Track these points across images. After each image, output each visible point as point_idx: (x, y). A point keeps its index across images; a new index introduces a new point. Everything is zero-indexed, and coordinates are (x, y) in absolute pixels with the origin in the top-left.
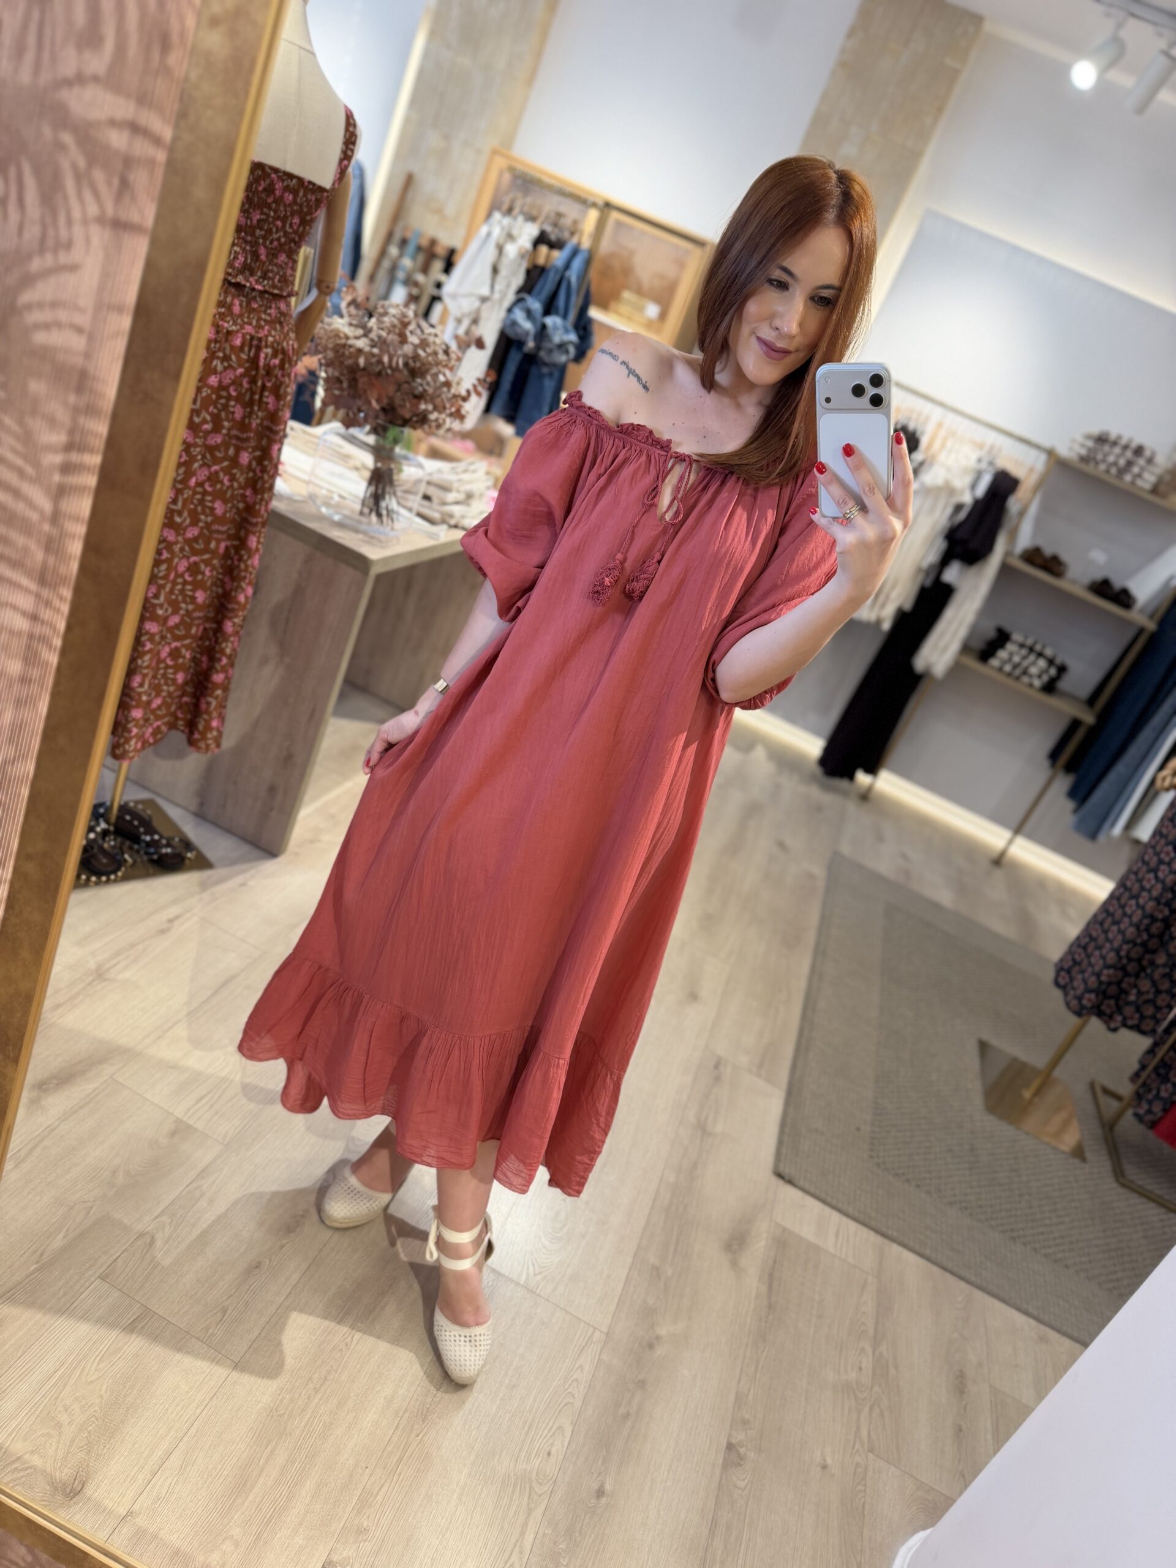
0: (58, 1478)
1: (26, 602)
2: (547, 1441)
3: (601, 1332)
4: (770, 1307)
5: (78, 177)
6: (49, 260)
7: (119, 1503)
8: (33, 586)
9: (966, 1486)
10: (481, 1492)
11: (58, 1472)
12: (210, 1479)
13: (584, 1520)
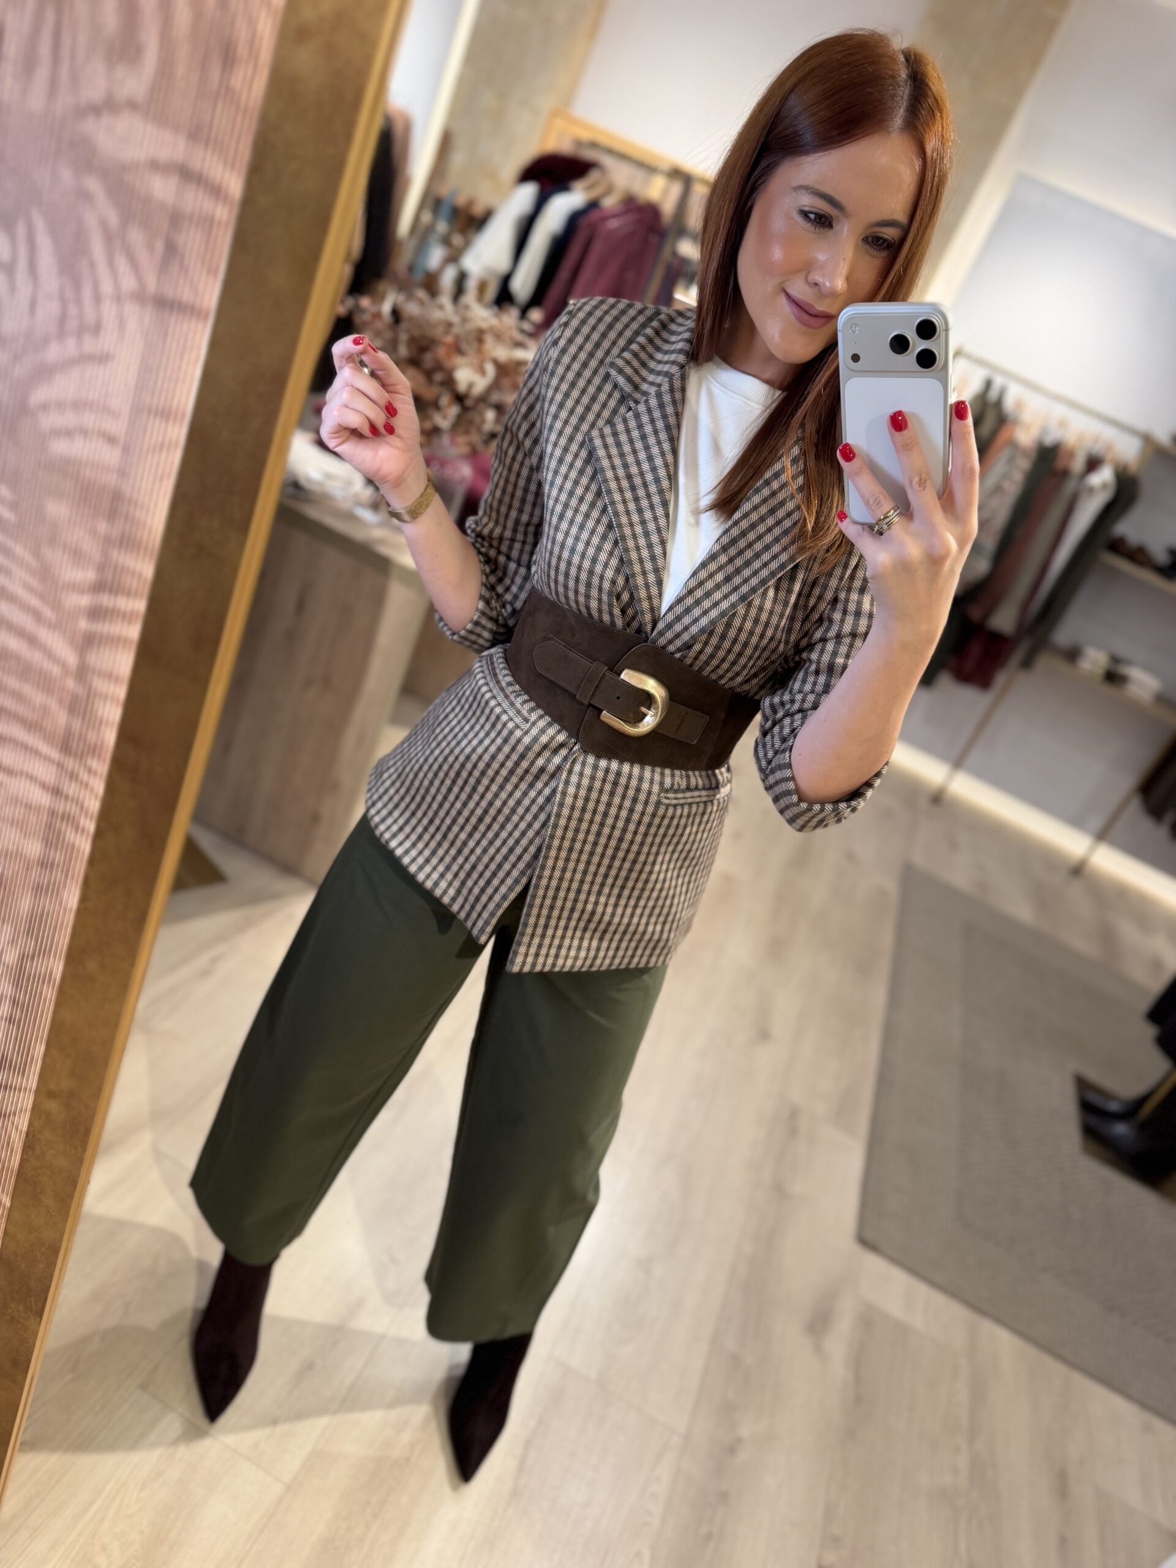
1: (46, 773)
3: (679, 1434)
4: (858, 1399)
5: (109, 238)
6: (71, 346)
8: (55, 754)
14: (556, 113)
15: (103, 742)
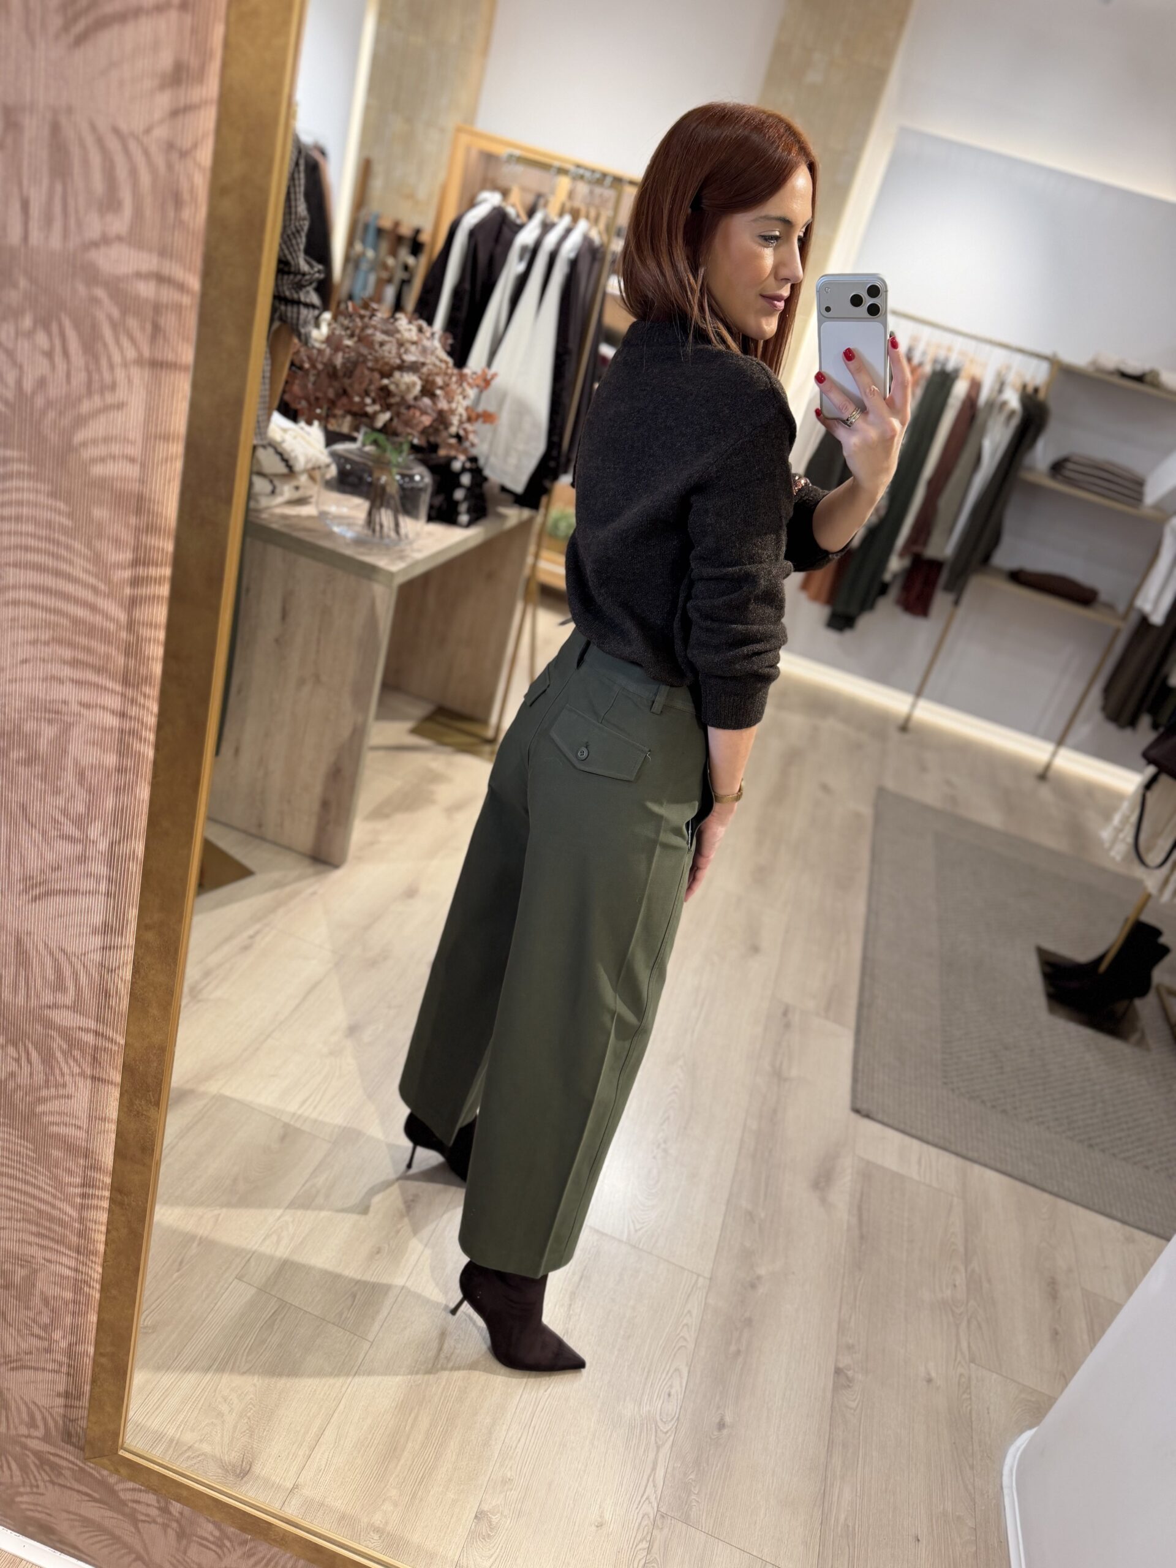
0: (227, 1462)
2: (666, 1384)
3: (705, 1278)
4: (862, 1237)
5: (114, 326)
6: (97, 401)
7: (284, 1479)
8: (118, 688)
9: (1067, 1384)
10: (610, 1436)
11: (226, 1456)
12: (363, 1449)
13: (709, 1451)
14: (459, 130)
15: (151, 673)
